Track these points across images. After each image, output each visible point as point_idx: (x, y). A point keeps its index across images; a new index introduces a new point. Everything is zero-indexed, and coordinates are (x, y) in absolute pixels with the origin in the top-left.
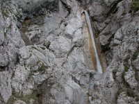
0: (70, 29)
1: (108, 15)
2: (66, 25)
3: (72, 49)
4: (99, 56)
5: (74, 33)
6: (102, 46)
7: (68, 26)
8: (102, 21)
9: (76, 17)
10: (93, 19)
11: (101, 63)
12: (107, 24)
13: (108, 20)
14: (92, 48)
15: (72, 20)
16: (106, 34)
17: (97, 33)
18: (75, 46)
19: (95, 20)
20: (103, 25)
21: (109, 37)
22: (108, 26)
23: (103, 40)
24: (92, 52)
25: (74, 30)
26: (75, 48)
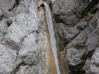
0: (15, 33)
1: (83, 14)
2: (9, 24)
3: (18, 68)
6: (71, 67)
7: (14, 26)
8: (73, 24)
9: (28, 12)
10: (57, 19)
12: (80, 29)
13: (82, 23)
15: (21, 17)
16: (78, 47)
17: (63, 43)
19: (61, 21)
20: (74, 30)
21: (82, 52)
22: (82, 34)
23: (73, 56)
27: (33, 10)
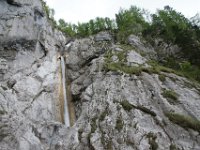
0: (42, 72)
1: (83, 66)
2: (39, 66)
3: (41, 93)
4: (69, 105)
5: (45, 76)
6: (73, 95)
7: (41, 68)
8: (76, 71)
9: (51, 61)
10: (68, 67)
11: (70, 113)
12: (81, 74)
13: (82, 71)
14: (61, 96)
15: (47, 63)
16: (78, 84)
17: (69, 81)
18: (44, 91)
19: (70, 68)
20: (77, 74)
21: (80, 87)
22: (82, 76)
23: (75, 89)
24: (61, 100)
25: (46, 73)
26: (44, 93)
27: (54, 60)
